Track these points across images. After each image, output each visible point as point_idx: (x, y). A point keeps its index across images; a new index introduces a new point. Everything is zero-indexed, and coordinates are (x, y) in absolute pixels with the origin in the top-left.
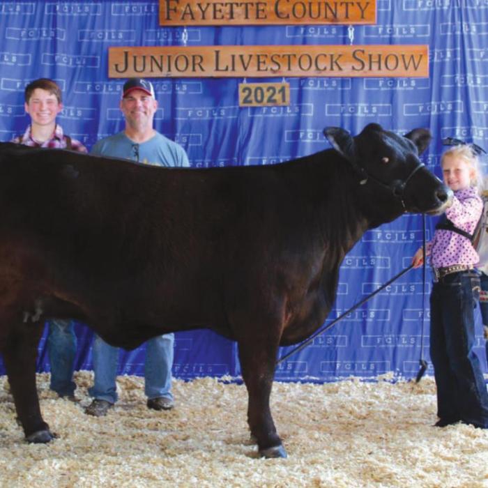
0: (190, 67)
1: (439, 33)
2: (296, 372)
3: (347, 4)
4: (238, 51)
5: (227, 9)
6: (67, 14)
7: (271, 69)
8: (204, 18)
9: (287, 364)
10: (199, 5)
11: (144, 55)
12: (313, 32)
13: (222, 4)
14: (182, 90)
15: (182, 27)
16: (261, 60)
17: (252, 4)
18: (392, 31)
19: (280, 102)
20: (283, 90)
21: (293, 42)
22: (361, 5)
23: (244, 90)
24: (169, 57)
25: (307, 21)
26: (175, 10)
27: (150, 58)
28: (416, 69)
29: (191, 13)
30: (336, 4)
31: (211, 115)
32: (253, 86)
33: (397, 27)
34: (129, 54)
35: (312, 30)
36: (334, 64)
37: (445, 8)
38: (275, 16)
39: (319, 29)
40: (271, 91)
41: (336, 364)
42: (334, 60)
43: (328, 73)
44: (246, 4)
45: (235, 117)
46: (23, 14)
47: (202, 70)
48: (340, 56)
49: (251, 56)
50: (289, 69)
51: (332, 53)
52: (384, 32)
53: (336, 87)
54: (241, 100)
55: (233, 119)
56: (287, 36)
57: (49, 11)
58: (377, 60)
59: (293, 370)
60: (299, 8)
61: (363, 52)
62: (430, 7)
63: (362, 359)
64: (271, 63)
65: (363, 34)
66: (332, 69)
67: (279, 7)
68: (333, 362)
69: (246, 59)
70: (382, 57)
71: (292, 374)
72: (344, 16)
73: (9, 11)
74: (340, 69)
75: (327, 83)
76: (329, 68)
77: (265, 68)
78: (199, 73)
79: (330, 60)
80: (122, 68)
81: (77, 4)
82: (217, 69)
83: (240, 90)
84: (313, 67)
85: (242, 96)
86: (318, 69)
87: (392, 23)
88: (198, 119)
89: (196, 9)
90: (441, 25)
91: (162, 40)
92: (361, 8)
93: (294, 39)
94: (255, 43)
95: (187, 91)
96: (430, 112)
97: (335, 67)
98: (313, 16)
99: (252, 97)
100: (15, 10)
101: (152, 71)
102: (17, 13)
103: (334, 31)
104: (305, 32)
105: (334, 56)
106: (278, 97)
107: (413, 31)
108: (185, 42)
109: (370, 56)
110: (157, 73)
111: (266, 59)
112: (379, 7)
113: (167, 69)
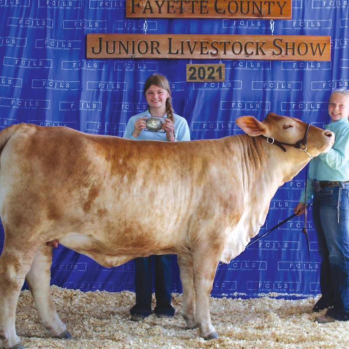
0: (150, 51)
1: (339, 27)
3: (269, 3)
4: (187, 38)
5: (178, 5)
6: (55, 8)
7: (211, 53)
8: (160, 12)
9: (221, 283)
10: (157, 2)
11: (114, 40)
12: (243, 24)
14: (143, 69)
15: (143, 19)
16: (204, 46)
18: (303, 25)
19: (217, 79)
20: (220, 70)
21: (228, 32)
22: (280, 4)
23: (190, 69)
24: (133, 42)
25: (239, 16)
26: (138, 5)
27: (119, 43)
28: (321, 54)
29: (151, 8)
30: (261, 2)
32: (197, 66)
33: (307, 21)
34: (102, 40)
36: (259, 50)
37: (344, 7)
38: (214, 11)
39: (247, 22)
40: (211, 70)
42: (259, 47)
43: (254, 57)
44: (193, 2)
45: (183, 90)
46: (21, 6)
47: (159, 53)
48: (264, 43)
49: (196, 43)
50: (225, 53)
51: (258, 41)
52: (297, 25)
53: (260, 68)
54: (188, 77)
55: (181, 91)
56: (223, 27)
57: (41, 5)
58: (292, 47)
59: (225, 288)
60: (233, 5)
61: (281, 40)
62: (332, 6)
63: (279, 280)
64: (212, 48)
65: (281, 26)
66: (257, 54)
67: (218, 5)
68: (256, 282)
69: (192, 45)
70: (295, 44)
71: (225, 291)
72: (268, 12)
73: (10, 5)
74: (264, 54)
75: (253, 64)
76: (255, 53)
77: (206, 52)
78: (156, 55)
79: (256, 47)
80: (97, 50)
82: (170, 53)
83: (188, 69)
84: (243, 52)
85: (189, 73)
86: (246, 53)
87: (303, 18)
89: (154, 5)
90: (340, 20)
91: (128, 29)
92: (280, 6)
93: (228, 29)
95: (146, 69)
96: (331, 88)
97: (260, 53)
98: (243, 11)
99: (196, 75)
100: (14, 4)
101: (120, 53)
102: (16, 6)
103: (259, 24)
104: (237, 24)
105: (259, 44)
106: (216, 75)
107: (319, 24)
108: (145, 31)
109: (287, 44)
110: (124, 55)
111: (207, 45)
112: (294, 6)
113: (132, 52)
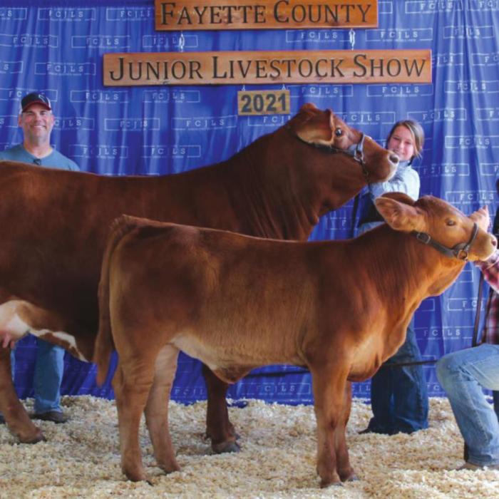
0: (188, 75)
1: (442, 37)
2: (299, 394)
4: (237, 57)
5: (225, 13)
6: (60, 20)
7: (271, 76)
8: (201, 22)
9: (290, 385)
10: (196, 9)
11: (140, 61)
12: (314, 37)
13: (220, 8)
14: (180, 99)
15: (179, 32)
16: (261, 66)
17: (251, 7)
18: (395, 36)
19: (280, 111)
20: (283, 98)
21: (293, 47)
22: (362, 7)
23: (243, 99)
24: (166, 63)
25: (307, 25)
26: (171, 14)
27: (146, 65)
28: (419, 74)
29: (188, 17)
30: (336, 6)
31: (210, 125)
32: (252, 93)
33: (399, 30)
34: (124, 61)
35: (312, 35)
36: (335, 70)
37: (448, 11)
38: (273, 20)
39: (319, 34)
40: (271, 99)
42: (335, 66)
43: (328, 80)
44: (245, 8)
45: (235, 126)
46: (15, 19)
47: (200, 77)
48: (341, 61)
49: (250, 62)
50: (289, 76)
51: (333, 58)
52: (386, 36)
53: (338, 94)
54: (240, 109)
55: (232, 129)
56: (287, 41)
57: (41, 17)
58: (379, 65)
59: (295, 392)
60: (299, 11)
61: (365, 57)
62: (432, 10)
64: (271, 69)
65: (365, 38)
66: (333, 75)
67: (278, 11)
69: (245, 65)
70: (384, 62)
71: (294, 396)
72: (345, 19)
74: (341, 75)
75: (328, 90)
76: (329, 74)
77: (264, 75)
78: (196, 80)
79: (331, 66)
80: (117, 75)
81: (70, 9)
82: (215, 76)
83: (239, 98)
84: (314, 73)
85: (241, 104)
86: (318, 75)
87: (394, 27)
88: (197, 129)
89: (193, 13)
90: (444, 28)
91: (159, 46)
92: (362, 11)
93: (294, 44)
94: (255, 49)
95: (185, 101)
96: (433, 119)
97: (336, 73)
98: (313, 20)
99: (252, 106)
100: (6, 16)
101: (148, 78)
102: (8, 19)
103: (335, 35)
104: (306, 37)
105: (335, 62)
106: (278, 105)
107: (415, 35)
108: (182, 47)
109: (372, 61)
110: (153, 81)
111: (265, 65)
112: (381, 10)
113: (164, 77)
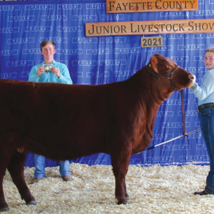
0: (120, 31)
2: (170, 161)
3: (186, 2)
4: (140, 23)
5: (135, 5)
6: (67, 9)
7: (155, 31)
8: (125, 9)
9: (165, 158)
10: (123, 4)
11: (101, 26)
12: (172, 14)
13: (133, 3)
14: (117, 41)
15: (116, 14)
16: (150, 27)
17: (146, 3)
18: (205, 13)
19: (159, 45)
20: (160, 40)
21: (163, 19)
22: (192, 2)
23: (143, 40)
24: (111, 27)
25: (169, 10)
26: (113, 6)
27: (103, 27)
29: (120, 7)
30: (181, 2)
31: (130, 51)
32: (147, 38)
33: (207, 11)
34: (94, 26)
35: (171, 13)
38: (155, 8)
39: (174, 13)
40: (155, 40)
41: (186, 157)
42: (181, 26)
43: (178, 32)
44: (143, 3)
45: (140, 52)
46: (48, 9)
47: (126, 32)
48: (183, 24)
49: (146, 25)
50: (162, 30)
51: (180, 23)
52: (201, 13)
53: (182, 38)
54: (142, 45)
55: (139, 53)
56: (161, 16)
57: (59, 8)
58: (199, 26)
59: (168, 160)
60: (166, 4)
61: (193, 22)
63: (197, 155)
64: (155, 28)
65: (193, 14)
66: (180, 30)
67: (157, 4)
68: (185, 156)
69: (144, 27)
70: (201, 24)
71: (168, 162)
72: (185, 7)
73: (42, 8)
74: (183, 30)
75: (178, 36)
76: (179, 29)
77: (152, 31)
78: (124, 33)
79: (179, 26)
80: (91, 32)
81: (71, 5)
82: (132, 31)
83: (142, 40)
84: (172, 29)
85: (143, 43)
86: (174, 30)
87: (204, 9)
88: (124, 53)
91: (108, 19)
93: (164, 17)
94: (147, 20)
95: (119, 41)
97: (181, 29)
98: (171, 7)
99: (147, 43)
100: (44, 8)
101: (104, 33)
102: (45, 9)
103: (180, 13)
104: (168, 14)
105: (181, 25)
106: (158, 43)
107: (213, 13)
108: (118, 20)
109: (196, 24)
110: (106, 34)
111: (152, 27)
112: (199, 3)
113: (111, 32)
